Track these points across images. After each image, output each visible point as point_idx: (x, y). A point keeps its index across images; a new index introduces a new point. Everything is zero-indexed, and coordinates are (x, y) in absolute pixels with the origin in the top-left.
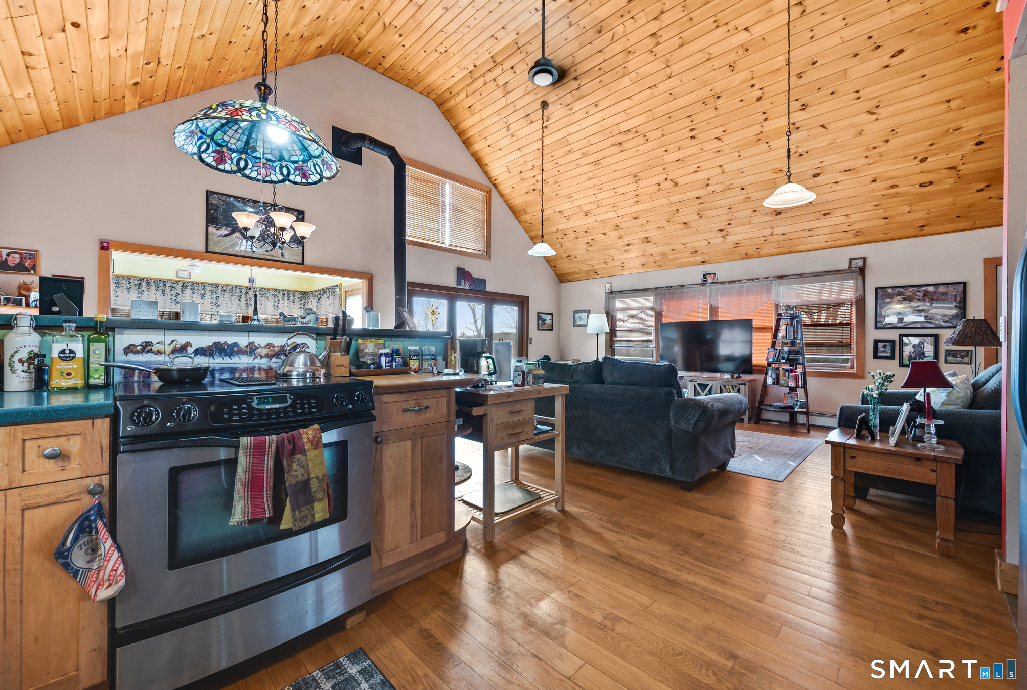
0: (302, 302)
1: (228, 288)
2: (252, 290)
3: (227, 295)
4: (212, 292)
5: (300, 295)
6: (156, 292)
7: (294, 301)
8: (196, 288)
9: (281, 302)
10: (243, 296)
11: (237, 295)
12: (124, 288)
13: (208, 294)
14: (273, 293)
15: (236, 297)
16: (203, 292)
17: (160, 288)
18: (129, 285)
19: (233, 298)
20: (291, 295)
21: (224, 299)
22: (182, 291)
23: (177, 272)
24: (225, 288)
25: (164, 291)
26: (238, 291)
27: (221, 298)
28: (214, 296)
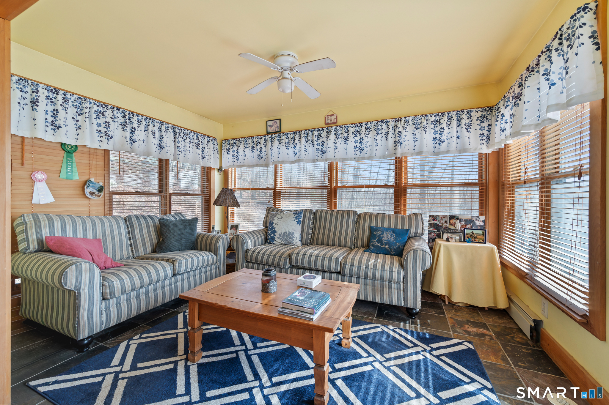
0: (485, 125)
1: (373, 124)
2: (403, 121)
3: (372, 134)
4: (355, 133)
5: (479, 114)
6: (306, 144)
7: (469, 126)
8: (340, 132)
9: (446, 131)
10: (391, 131)
11: (384, 132)
12: (284, 144)
13: (351, 136)
14: (433, 119)
15: (383, 135)
16: (346, 135)
17: (309, 138)
18: (287, 141)
19: (379, 137)
20: (464, 116)
21: (368, 140)
22: (327, 137)
23: (325, 118)
24: (369, 125)
25: (312, 141)
26: (384, 126)
27: (365, 139)
28: (358, 138)
